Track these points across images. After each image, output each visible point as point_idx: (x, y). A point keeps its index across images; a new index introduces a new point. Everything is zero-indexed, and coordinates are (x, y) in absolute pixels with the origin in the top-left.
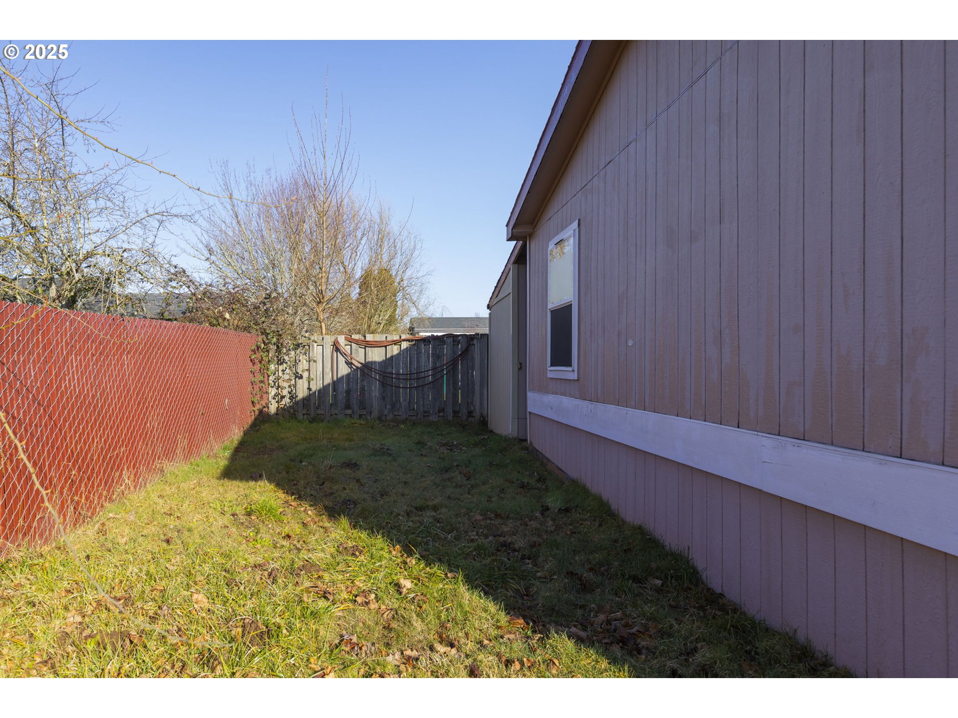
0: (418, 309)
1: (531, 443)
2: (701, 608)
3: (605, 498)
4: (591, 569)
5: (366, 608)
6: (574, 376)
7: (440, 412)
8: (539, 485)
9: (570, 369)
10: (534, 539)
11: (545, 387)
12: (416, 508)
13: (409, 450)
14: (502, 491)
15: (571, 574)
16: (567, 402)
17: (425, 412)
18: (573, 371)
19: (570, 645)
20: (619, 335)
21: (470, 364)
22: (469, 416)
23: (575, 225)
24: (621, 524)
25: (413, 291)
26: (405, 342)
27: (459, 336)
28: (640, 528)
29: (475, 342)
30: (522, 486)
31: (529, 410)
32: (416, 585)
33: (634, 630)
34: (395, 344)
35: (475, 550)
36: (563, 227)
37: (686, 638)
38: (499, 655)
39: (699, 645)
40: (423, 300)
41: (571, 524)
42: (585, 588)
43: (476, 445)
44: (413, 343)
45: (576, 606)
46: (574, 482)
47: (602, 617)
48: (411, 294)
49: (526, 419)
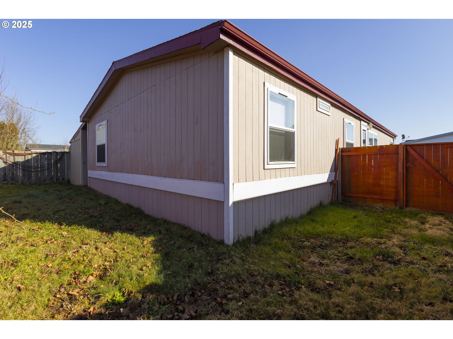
0: (32, 141)
1: (89, 186)
2: (145, 218)
3: (116, 198)
4: (119, 216)
5: (53, 244)
6: (106, 165)
7: (51, 179)
8: (96, 198)
9: (105, 163)
10: (100, 212)
11: (95, 168)
12: (56, 212)
13: (42, 194)
14: (85, 202)
15: (114, 219)
16: (103, 173)
17: (44, 180)
18: (106, 164)
19: (120, 234)
20: (121, 154)
21: (63, 162)
22: (63, 180)
23: (106, 121)
24: (122, 204)
25: (30, 134)
26: (34, 154)
27: (58, 152)
28: (128, 204)
29: (65, 154)
30: (91, 199)
31: (88, 176)
32: (68, 233)
33: (133, 227)
34: (29, 155)
35: (83, 219)
36: (101, 121)
37: (144, 225)
38: (103, 242)
39: (147, 226)
40: (35, 137)
41: (109, 207)
42: (118, 221)
43: (69, 189)
44: (38, 154)
45: (118, 226)
46: (106, 196)
47: (124, 226)
48: (29, 135)
49: (88, 179)
